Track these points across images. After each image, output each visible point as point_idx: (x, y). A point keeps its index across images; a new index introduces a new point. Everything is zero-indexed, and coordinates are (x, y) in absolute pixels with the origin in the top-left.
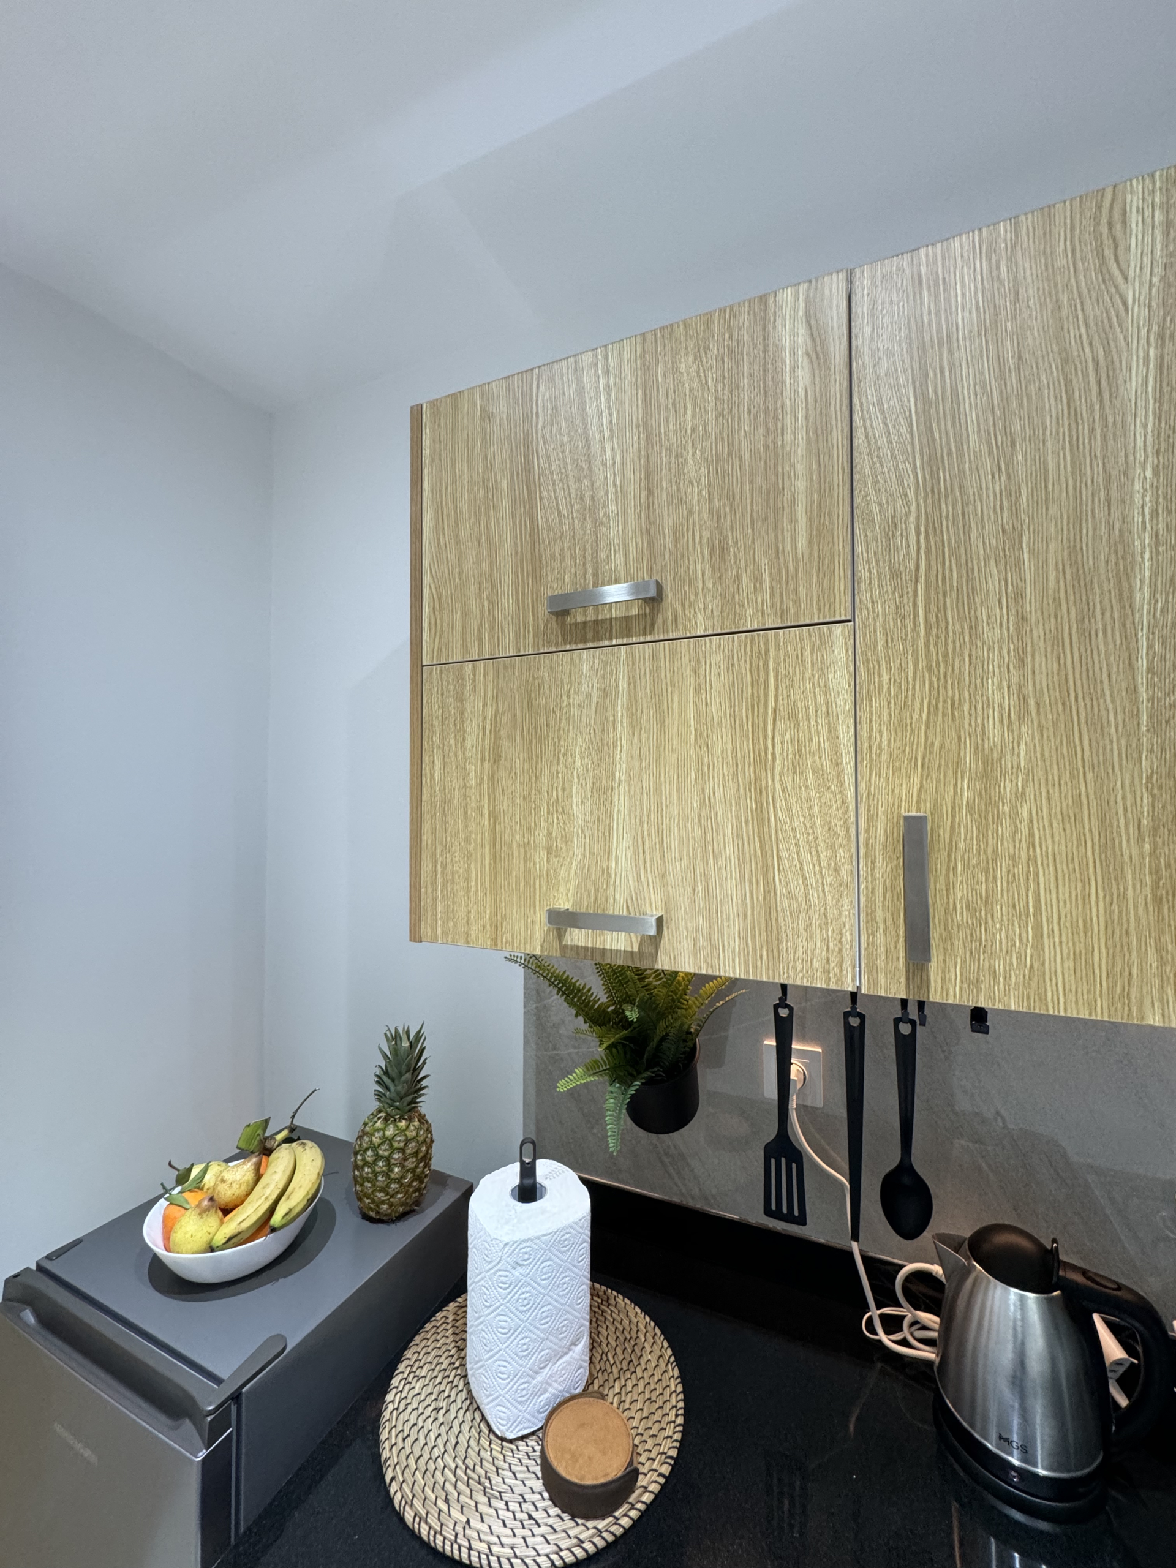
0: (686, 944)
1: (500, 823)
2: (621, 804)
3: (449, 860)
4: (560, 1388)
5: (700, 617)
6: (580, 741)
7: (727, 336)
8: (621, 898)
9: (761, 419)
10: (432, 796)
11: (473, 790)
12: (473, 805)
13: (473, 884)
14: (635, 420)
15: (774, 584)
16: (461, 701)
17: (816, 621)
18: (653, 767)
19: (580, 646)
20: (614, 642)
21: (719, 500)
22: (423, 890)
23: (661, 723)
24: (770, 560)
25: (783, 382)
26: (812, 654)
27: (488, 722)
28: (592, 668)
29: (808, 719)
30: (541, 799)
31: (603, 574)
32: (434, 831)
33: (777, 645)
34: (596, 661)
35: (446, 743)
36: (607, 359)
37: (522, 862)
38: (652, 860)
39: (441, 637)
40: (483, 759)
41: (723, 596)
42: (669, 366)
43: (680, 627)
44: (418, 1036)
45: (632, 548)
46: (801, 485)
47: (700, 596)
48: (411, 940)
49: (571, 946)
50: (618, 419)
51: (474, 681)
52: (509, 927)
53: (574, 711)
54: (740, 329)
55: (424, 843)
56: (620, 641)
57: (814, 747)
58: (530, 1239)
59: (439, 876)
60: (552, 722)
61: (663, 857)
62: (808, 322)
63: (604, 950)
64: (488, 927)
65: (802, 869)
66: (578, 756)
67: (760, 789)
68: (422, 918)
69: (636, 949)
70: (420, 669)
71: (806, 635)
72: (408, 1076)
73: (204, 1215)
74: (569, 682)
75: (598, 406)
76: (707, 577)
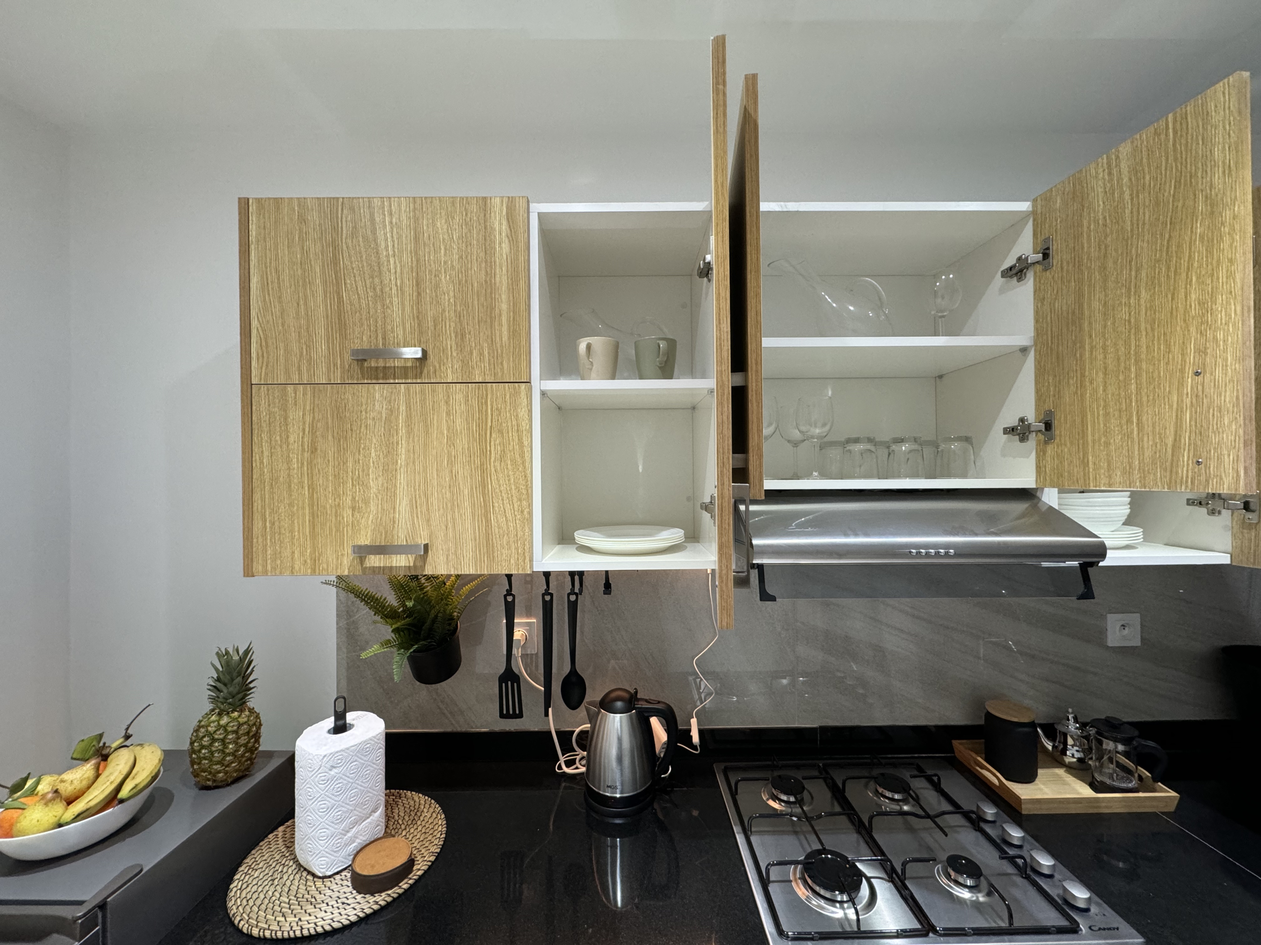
0: (442, 559)
1: (317, 493)
2: (402, 479)
3: (276, 519)
4: (364, 839)
5: (449, 371)
6: (374, 441)
7: (464, 214)
8: (402, 536)
9: (483, 265)
10: (262, 474)
11: (295, 471)
12: (295, 481)
13: (296, 533)
14: (409, 248)
15: (491, 358)
16: (285, 411)
17: (512, 381)
18: (422, 457)
19: (374, 381)
20: (397, 381)
21: (460, 306)
22: (255, 540)
23: (427, 433)
24: (488, 344)
25: (495, 249)
26: (510, 398)
27: (307, 426)
28: (382, 396)
29: (508, 432)
30: (347, 477)
31: (389, 339)
32: (263, 499)
33: (492, 391)
34: (385, 392)
35: (273, 439)
36: (390, 206)
37: (334, 517)
38: (421, 512)
39: (267, 366)
40: (303, 450)
41: (463, 361)
42: (431, 221)
43: (438, 376)
44: (247, 652)
45: (408, 326)
46: (504, 306)
47: (450, 360)
48: (244, 576)
49: (370, 567)
50: (398, 244)
51: (295, 398)
52: (324, 560)
53: (370, 422)
54: (471, 213)
55: (255, 508)
56: (400, 381)
57: (511, 448)
58: (342, 750)
59: (268, 530)
60: (355, 428)
61: (428, 510)
62: (508, 219)
63: (391, 567)
64: (309, 561)
65: (505, 512)
66: (373, 450)
67: (483, 469)
68: (255, 559)
69: (412, 564)
70: (249, 387)
71: (507, 388)
72: (239, 679)
73: (50, 805)
74: (367, 404)
75: (385, 234)
76: (453, 349)
